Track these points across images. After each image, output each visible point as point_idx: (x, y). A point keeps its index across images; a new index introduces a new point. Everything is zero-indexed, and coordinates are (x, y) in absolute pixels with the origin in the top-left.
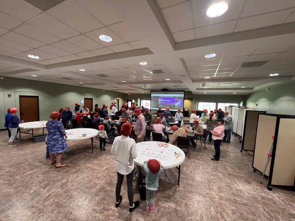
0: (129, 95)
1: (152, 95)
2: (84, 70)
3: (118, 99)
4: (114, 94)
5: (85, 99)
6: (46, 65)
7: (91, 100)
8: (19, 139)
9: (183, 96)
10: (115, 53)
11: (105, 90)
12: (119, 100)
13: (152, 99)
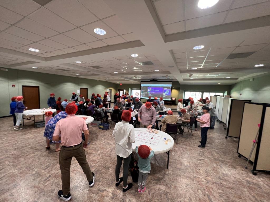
0: (121, 85)
1: (142, 85)
2: (79, 62)
3: (111, 88)
4: (107, 84)
5: (81, 88)
6: (46, 58)
7: (87, 90)
8: (22, 124)
9: (170, 86)
10: (109, 46)
11: (99, 81)
12: (111, 90)
13: (142, 88)
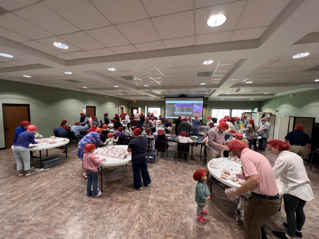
0: (134, 102)
1: (167, 102)
3: (122, 106)
4: (119, 101)
5: (87, 107)
7: (94, 108)
9: (202, 102)
11: (109, 96)
12: (123, 108)
13: (167, 106)
